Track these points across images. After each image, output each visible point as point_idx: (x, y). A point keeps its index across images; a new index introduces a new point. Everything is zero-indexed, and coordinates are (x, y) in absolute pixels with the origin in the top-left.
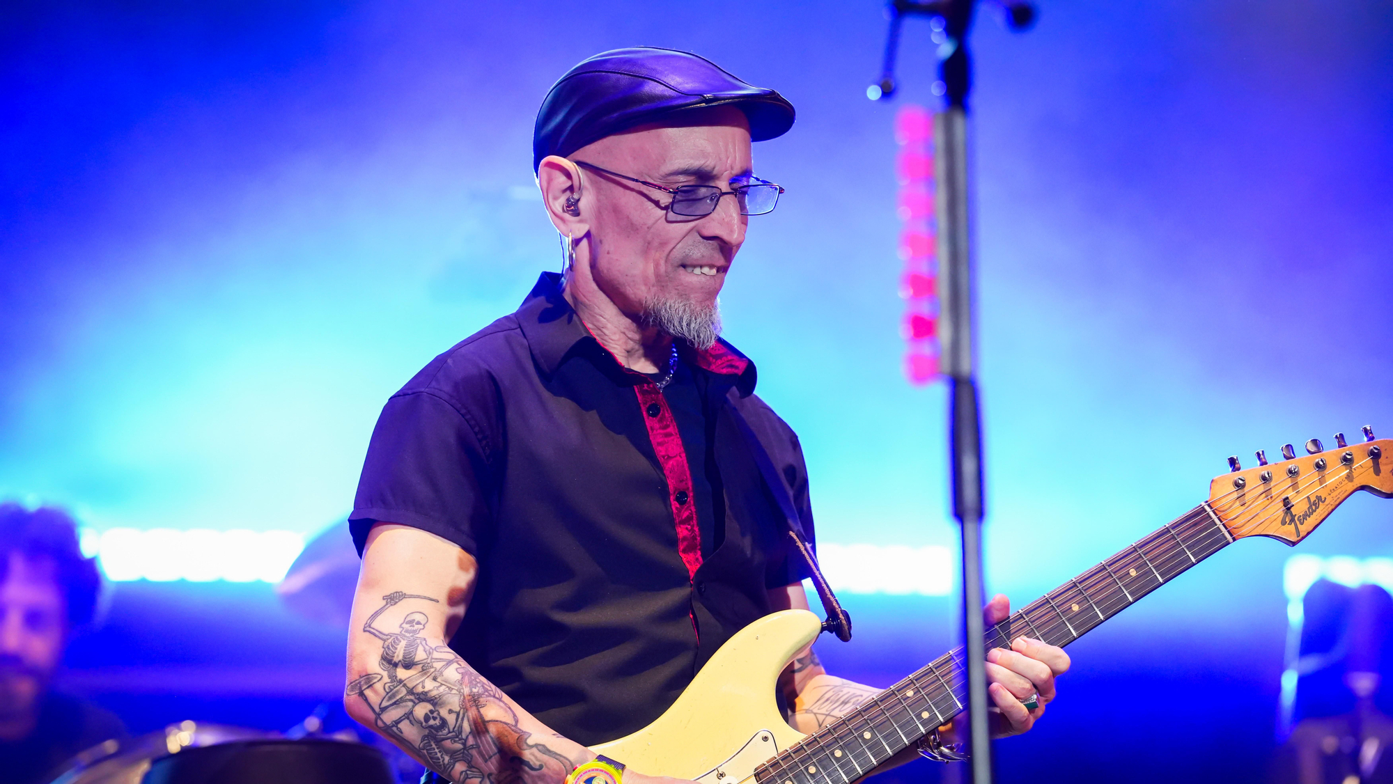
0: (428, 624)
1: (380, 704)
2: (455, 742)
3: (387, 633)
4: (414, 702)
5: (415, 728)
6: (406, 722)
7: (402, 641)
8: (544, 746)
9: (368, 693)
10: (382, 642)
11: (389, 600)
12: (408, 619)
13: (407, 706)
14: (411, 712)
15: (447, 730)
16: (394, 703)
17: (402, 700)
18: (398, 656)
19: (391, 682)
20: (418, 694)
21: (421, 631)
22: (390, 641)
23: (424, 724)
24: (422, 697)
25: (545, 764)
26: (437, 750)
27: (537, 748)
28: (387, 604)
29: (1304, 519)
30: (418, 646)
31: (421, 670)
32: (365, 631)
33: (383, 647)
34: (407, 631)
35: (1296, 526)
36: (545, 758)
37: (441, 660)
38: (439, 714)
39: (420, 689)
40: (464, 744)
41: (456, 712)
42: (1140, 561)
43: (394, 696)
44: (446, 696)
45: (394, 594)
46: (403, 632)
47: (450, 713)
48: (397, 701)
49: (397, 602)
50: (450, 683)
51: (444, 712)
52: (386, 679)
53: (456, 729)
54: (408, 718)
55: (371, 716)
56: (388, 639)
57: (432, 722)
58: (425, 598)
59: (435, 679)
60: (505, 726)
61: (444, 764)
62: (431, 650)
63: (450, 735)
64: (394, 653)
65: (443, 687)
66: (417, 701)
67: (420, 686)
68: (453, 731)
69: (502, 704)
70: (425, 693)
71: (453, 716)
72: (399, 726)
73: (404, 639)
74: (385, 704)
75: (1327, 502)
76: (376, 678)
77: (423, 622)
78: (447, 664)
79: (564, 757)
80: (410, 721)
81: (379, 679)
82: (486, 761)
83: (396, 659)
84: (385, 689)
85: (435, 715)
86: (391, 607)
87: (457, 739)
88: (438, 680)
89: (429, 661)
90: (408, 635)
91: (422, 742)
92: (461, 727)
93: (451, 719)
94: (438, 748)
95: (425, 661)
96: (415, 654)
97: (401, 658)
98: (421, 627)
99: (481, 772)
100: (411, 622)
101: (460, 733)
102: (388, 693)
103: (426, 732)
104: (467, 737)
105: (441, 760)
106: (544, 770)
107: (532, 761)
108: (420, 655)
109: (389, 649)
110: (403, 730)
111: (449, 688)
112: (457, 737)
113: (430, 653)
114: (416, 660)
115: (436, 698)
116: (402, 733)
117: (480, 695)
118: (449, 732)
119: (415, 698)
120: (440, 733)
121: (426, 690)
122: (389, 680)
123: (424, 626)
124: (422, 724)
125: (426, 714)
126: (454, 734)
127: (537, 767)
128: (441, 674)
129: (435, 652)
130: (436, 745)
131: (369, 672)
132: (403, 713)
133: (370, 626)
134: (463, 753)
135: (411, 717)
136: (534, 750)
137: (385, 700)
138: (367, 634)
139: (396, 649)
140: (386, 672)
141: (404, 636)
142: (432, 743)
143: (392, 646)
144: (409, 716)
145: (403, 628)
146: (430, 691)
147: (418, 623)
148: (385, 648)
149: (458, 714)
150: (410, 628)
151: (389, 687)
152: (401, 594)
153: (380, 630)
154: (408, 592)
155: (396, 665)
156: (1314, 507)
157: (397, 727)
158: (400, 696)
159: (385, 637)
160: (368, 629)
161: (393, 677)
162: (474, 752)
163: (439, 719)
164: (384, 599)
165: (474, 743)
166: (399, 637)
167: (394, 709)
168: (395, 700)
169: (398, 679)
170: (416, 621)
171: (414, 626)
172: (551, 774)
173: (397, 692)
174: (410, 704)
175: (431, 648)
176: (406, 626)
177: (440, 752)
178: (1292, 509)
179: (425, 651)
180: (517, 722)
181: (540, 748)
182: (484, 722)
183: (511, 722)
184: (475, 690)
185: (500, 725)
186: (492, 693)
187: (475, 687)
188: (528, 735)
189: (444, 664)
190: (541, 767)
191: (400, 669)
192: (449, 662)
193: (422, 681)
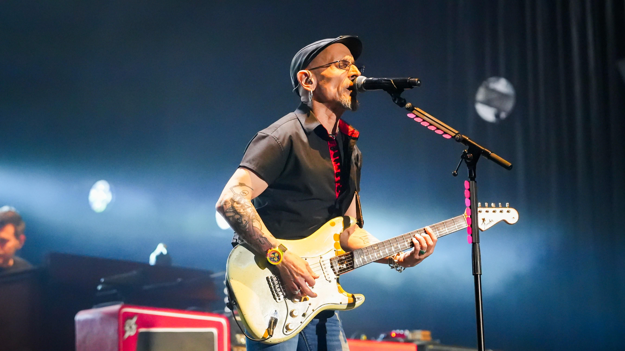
0: (248, 194)
1: (226, 210)
5: (234, 220)
6: (232, 218)
7: (239, 196)
8: (266, 238)
9: (224, 206)
10: (233, 194)
11: (240, 184)
12: (243, 191)
13: (233, 214)
15: (242, 224)
21: (245, 196)
24: (238, 213)
27: (264, 238)
30: (242, 199)
31: (241, 206)
36: (266, 242)
37: (247, 206)
38: (241, 219)
44: (245, 216)
45: (242, 183)
47: (244, 220)
49: (242, 186)
50: (247, 212)
52: (230, 205)
56: (235, 194)
57: (239, 221)
58: (250, 188)
59: (244, 210)
63: (242, 226)
65: (245, 213)
66: (236, 214)
67: (239, 210)
69: (259, 223)
71: (245, 222)
76: (227, 203)
79: (271, 243)
82: (250, 237)
86: (240, 186)
87: (244, 228)
89: (244, 204)
90: (241, 196)
92: (246, 225)
97: (237, 201)
100: (243, 193)
101: (246, 227)
102: (229, 208)
103: (236, 223)
104: (247, 229)
107: (262, 241)
108: (242, 202)
109: (234, 197)
110: (230, 220)
114: (240, 203)
120: (240, 225)
121: (240, 212)
125: (238, 218)
126: (244, 226)
128: (246, 209)
129: (247, 203)
133: (232, 189)
135: (234, 217)
139: (236, 198)
145: (241, 193)
146: (241, 213)
147: (245, 194)
149: (247, 222)
152: (244, 184)
153: (235, 191)
154: (246, 185)
158: (232, 210)
161: (232, 205)
162: (248, 233)
165: (248, 231)
167: (229, 213)
168: (230, 211)
169: (234, 206)
172: (266, 246)
175: (246, 201)
179: (244, 201)
180: (261, 229)
182: (253, 226)
183: (260, 229)
184: (253, 217)
185: (256, 229)
186: (257, 219)
187: (254, 216)
188: (263, 234)
189: (248, 207)
190: (264, 244)
191: (235, 203)
192: (249, 207)
193: (240, 209)
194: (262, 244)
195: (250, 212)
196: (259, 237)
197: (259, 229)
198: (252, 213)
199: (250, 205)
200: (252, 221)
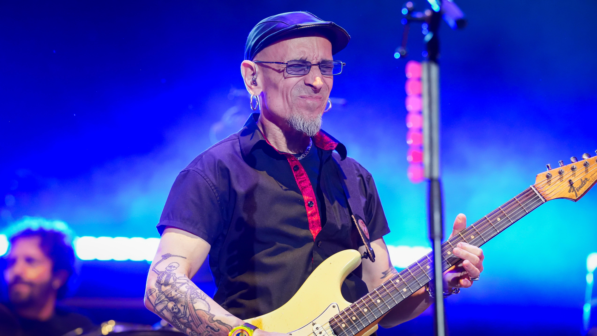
0: (179, 267)
1: (155, 302)
2: (184, 319)
3: (160, 271)
4: (168, 302)
5: (169, 313)
6: (165, 310)
7: (165, 275)
8: (220, 321)
9: (150, 297)
10: (157, 275)
11: (164, 257)
12: (170, 265)
13: (165, 303)
14: (167, 306)
15: (180, 314)
16: (160, 302)
17: (163, 301)
18: (162, 281)
19: (159, 293)
20: (169, 298)
21: (174, 270)
22: (160, 275)
23: (172, 311)
24: (171, 299)
25: (220, 328)
26: (178, 323)
27: (217, 322)
28: (163, 259)
29: (579, 189)
30: (171, 277)
31: (171, 287)
32: (152, 270)
33: (158, 277)
34: (168, 270)
35: (575, 192)
36: (220, 326)
37: (179, 283)
38: (177, 307)
39: (170, 296)
40: (188, 320)
41: (184, 306)
42: (502, 214)
43: (160, 299)
44: (180, 299)
45: (166, 255)
46: (166, 271)
47: (181, 306)
48: (161, 301)
49: (167, 258)
50: (182, 293)
51: (179, 306)
52: (157, 291)
53: (184, 313)
54: (166, 309)
55: (152, 308)
56: (160, 274)
57: (175, 310)
58: (180, 256)
59: (176, 291)
60: (204, 312)
61: (182, 329)
62: (176, 279)
63: (182, 316)
64: (161, 280)
65: (179, 294)
66: (169, 301)
67: (170, 294)
68: (183, 314)
69: (204, 302)
70: (172, 297)
71: (183, 308)
72: (163, 312)
73: (166, 274)
74: (157, 302)
75: (590, 181)
76: (153, 291)
77: (176, 267)
78: (182, 284)
79: (229, 325)
80: (167, 310)
81: (154, 291)
82: (197, 328)
83: (162, 283)
84: (156, 296)
85: (176, 307)
86: (164, 260)
87: (185, 318)
88: (177, 291)
89: (174, 283)
90: (168, 272)
91: (172, 319)
92: (186, 312)
93: (182, 309)
94: (179, 322)
95: (173, 283)
96: (169, 281)
97: (163, 282)
98: (175, 268)
99: (196, 333)
100: (171, 267)
101: (186, 315)
102: (158, 297)
103: (173, 315)
104: (189, 317)
105: (181, 327)
106: (220, 331)
107: (215, 327)
108: (171, 281)
109: (160, 278)
110: (165, 314)
111: (181, 295)
112: (185, 317)
113: (175, 280)
114: (169, 283)
115: (176, 300)
116: (164, 315)
117: (194, 298)
118: (182, 315)
119: (168, 300)
120: (178, 315)
121: (172, 296)
122: (158, 292)
123: (176, 268)
124: (171, 311)
125: (173, 307)
126: (183, 315)
127: (217, 330)
128: (179, 288)
129: (178, 279)
130: (178, 321)
131: (151, 288)
132: (164, 306)
134: (188, 324)
135: (167, 308)
136: (216, 323)
137: (157, 300)
138: (153, 271)
139: (162, 278)
140: (157, 288)
141: (166, 272)
142: (176, 320)
143: (161, 277)
144: (166, 307)
145: (167, 269)
146: (174, 296)
147: (174, 267)
148: (159, 278)
150: (170, 269)
151: (158, 295)
152: (169, 255)
153: (158, 270)
154: (172, 254)
155: (162, 285)
156: (584, 183)
157: (162, 312)
158: (162, 299)
159: (159, 273)
160: (154, 269)
161: (160, 290)
162: (192, 324)
163: (177, 309)
164: (162, 257)
165: (192, 320)
166: (164, 273)
167: (160, 304)
168: (160, 300)
169: (162, 291)
170: (173, 266)
171: (171, 268)
172: (223, 333)
173: (161, 297)
174: (166, 302)
175: (176, 278)
176: (168, 268)
177: (180, 324)
178: (573, 185)
179: (173, 279)
180: (209, 310)
181: (218, 321)
182: (195, 310)
183: (207, 310)
184: (192, 296)
185: (201, 312)
186: (200, 297)
187: (193, 294)
188: (214, 316)
189: (181, 284)
190: (219, 330)
191: (163, 287)
192: (183, 284)
193: (171, 292)
194: (215, 331)
195: (186, 290)
196: (209, 323)
197: (204, 311)
198: (189, 292)
199: (186, 281)
200: (192, 303)
